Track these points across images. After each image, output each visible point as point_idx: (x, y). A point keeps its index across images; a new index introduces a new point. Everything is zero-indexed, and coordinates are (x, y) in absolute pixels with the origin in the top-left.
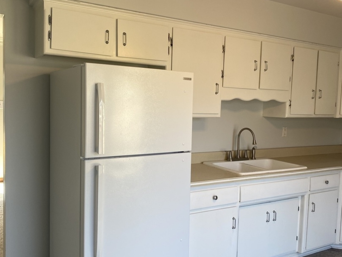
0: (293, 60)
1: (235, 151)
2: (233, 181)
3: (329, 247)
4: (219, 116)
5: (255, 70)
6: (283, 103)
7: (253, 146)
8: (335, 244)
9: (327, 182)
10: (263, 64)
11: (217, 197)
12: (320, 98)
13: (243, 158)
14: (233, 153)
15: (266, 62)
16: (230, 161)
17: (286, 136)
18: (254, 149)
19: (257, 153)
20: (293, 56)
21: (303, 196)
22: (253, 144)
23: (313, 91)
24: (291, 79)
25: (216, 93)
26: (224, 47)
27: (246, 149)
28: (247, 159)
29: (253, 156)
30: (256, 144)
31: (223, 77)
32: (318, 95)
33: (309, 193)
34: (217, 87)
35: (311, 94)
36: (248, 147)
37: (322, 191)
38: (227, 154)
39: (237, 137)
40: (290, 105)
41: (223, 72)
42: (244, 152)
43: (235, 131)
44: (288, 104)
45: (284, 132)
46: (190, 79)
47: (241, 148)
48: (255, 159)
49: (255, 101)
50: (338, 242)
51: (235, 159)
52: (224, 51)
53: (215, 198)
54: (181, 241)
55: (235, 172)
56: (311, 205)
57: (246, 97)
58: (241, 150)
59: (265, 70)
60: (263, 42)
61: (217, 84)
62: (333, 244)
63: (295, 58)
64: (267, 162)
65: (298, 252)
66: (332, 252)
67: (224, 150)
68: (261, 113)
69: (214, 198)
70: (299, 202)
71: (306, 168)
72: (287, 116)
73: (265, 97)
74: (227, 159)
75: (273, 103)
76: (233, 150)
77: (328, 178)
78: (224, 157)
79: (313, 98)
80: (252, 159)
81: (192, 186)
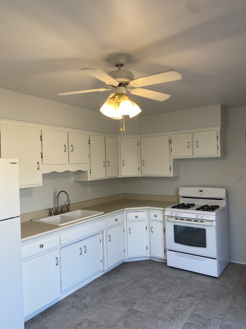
0: (90, 144)
1: (56, 208)
2: (54, 232)
3: (122, 262)
4: (41, 185)
5: (65, 151)
6: (86, 172)
7: (68, 203)
8: (125, 259)
9: (116, 220)
10: (70, 147)
11: (43, 245)
12: (108, 166)
13: (62, 212)
14: (54, 209)
15: (72, 146)
16: (52, 216)
17: (90, 192)
18: (69, 204)
19: (71, 207)
20: (89, 141)
21: (103, 232)
22: (68, 201)
23: (104, 162)
24: (89, 156)
25: (38, 169)
26: (41, 137)
27: (64, 205)
28: (65, 212)
29: (69, 210)
30: (70, 201)
31: (42, 157)
32: (107, 164)
33: (106, 229)
34: (38, 165)
35: (103, 164)
36: (65, 204)
37: (115, 226)
38: (50, 211)
39: (57, 197)
40: (90, 173)
41: (42, 154)
42: (62, 207)
43: (54, 194)
44: (89, 172)
45: (89, 190)
46: (16, 163)
47: (60, 205)
48: (70, 211)
49: (67, 172)
50: (126, 258)
51: (56, 213)
52: (41, 139)
53: (42, 246)
54: (16, 285)
55: (55, 224)
56: (108, 237)
57: (60, 170)
58: (60, 206)
59: (72, 151)
60: (68, 133)
61: (38, 163)
62: (124, 260)
63: (91, 142)
64: (78, 212)
65: (102, 271)
66: (124, 265)
67: (47, 208)
68: (72, 179)
69: (40, 247)
70: (100, 236)
71: (103, 213)
72: (89, 180)
73: (73, 169)
74: (50, 215)
75: (79, 172)
76: (54, 208)
77: (117, 217)
78: (48, 213)
79: (104, 167)
80: (68, 211)
81: (22, 241)
